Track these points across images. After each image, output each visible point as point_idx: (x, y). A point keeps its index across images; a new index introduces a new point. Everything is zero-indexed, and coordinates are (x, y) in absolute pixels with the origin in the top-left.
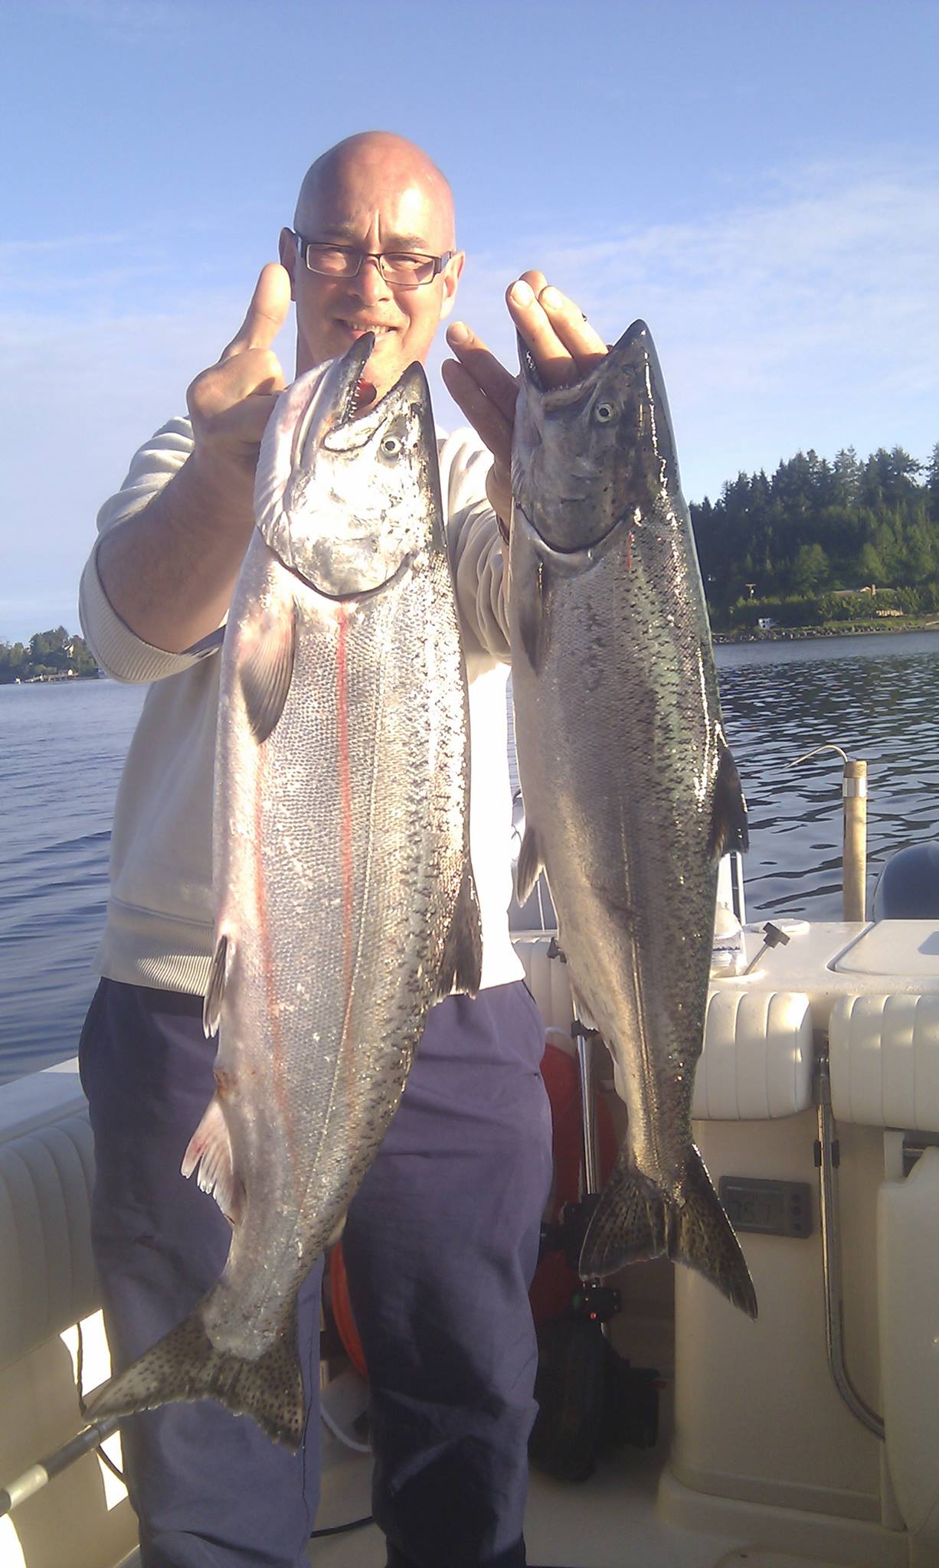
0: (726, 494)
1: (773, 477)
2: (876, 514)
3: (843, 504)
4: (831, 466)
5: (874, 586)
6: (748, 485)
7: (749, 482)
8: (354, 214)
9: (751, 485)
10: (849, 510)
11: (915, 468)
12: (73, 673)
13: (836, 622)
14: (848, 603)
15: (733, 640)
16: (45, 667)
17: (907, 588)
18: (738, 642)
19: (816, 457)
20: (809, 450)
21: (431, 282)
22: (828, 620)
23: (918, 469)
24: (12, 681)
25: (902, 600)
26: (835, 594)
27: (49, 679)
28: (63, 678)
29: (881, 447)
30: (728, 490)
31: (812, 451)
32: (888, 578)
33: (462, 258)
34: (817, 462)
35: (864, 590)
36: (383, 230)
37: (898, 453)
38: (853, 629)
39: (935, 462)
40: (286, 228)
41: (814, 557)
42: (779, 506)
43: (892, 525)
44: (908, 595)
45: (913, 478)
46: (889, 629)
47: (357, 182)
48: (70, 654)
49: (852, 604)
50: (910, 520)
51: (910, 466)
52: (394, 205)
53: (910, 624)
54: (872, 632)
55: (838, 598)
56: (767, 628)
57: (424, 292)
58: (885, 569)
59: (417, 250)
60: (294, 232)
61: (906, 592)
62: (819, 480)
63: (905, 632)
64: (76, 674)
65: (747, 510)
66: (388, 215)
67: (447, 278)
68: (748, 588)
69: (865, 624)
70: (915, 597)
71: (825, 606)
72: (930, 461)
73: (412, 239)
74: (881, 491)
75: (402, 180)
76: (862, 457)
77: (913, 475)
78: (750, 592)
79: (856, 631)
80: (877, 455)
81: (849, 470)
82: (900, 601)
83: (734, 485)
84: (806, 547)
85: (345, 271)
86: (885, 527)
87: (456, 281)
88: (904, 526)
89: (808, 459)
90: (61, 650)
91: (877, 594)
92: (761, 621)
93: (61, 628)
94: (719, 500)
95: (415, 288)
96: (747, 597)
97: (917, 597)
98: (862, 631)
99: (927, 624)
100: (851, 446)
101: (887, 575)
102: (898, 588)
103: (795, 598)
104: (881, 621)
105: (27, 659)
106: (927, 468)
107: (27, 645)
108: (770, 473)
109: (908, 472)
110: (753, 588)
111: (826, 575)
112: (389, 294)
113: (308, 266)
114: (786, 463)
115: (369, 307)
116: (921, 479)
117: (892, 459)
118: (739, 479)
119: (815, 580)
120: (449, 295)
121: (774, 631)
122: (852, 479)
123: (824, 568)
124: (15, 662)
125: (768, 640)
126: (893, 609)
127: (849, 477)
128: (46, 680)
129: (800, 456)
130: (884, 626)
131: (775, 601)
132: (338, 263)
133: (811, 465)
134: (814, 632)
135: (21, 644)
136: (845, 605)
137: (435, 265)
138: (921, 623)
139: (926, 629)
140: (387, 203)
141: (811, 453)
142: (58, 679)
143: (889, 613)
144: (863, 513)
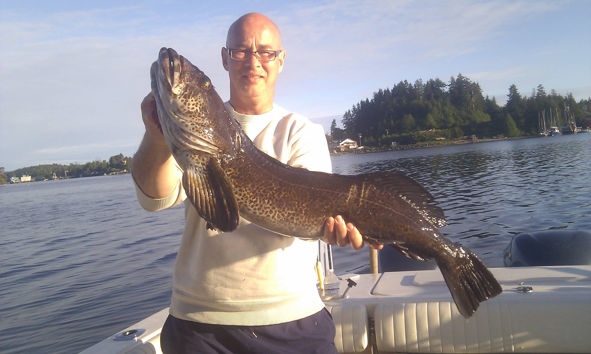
0: (375, 97)
1: (392, 90)
2: (431, 103)
3: (419, 99)
4: (413, 86)
5: (434, 129)
6: (383, 93)
7: (383, 92)
8: (246, 39)
9: (384, 93)
10: (421, 101)
11: (444, 85)
12: (126, 171)
13: (421, 142)
14: (425, 135)
15: (383, 150)
16: (115, 169)
17: (446, 129)
18: (385, 151)
19: (408, 82)
20: (405, 80)
21: (274, 60)
22: (418, 142)
23: (445, 86)
24: (103, 175)
25: (445, 134)
26: (420, 132)
27: (117, 174)
28: (122, 173)
29: (431, 78)
30: (375, 95)
31: (406, 80)
32: (437, 126)
33: (285, 52)
34: (408, 84)
35: (430, 130)
36: (257, 44)
37: (438, 80)
38: (428, 145)
39: (451, 83)
40: (223, 47)
41: (410, 119)
42: (395, 101)
43: (438, 107)
44: (447, 132)
45: (443, 89)
46: (441, 145)
47: (247, 29)
48: (125, 164)
49: (427, 136)
50: (444, 104)
51: (442, 85)
52: (260, 35)
53: (449, 142)
54: (435, 146)
55: (421, 134)
56: (395, 145)
57: (271, 64)
58: (436, 122)
59: (269, 49)
60: (226, 48)
61: (446, 131)
62: (410, 91)
63: (447, 145)
64: (127, 171)
65: (383, 102)
66: (258, 38)
67: (280, 59)
68: (386, 131)
69: (432, 143)
70: (450, 133)
71: (417, 137)
72: (449, 83)
73: (267, 46)
74: (432, 94)
75: (262, 27)
76: (424, 82)
77: (443, 88)
78: (387, 132)
79: (429, 145)
80: (430, 81)
81: (420, 87)
82: (444, 134)
83: (377, 93)
84: (406, 116)
85: (244, 58)
86: (435, 107)
87: (283, 61)
88: (442, 107)
89: (404, 83)
90: (121, 162)
91: (435, 132)
92: (393, 143)
93: (121, 154)
94: (372, 99)
95: (268, 62)
96: (386, 135)
97: (451, 132)
98: (431, 146)
99: (455, 142)
100: (420, 78)
101: (437, 125)
102: (443, 129)
103: (405, 134)
104: (438, 142)
105: (108, 166)
106: (449, 86)
107: (108, 161)
108: (391, 88)
109: (441, 87)
110: (388, 131)
111: (414, 125)
112: (260, 65)
113: (232, 58)
114: (397, 85)
115: (253, 69)
116: (446, 89)
117: (436, 82)
118: (379, 91)
119: (410, 128)
120: (281, 65)
121: (398, 147)
122: (421, 90)
123: (414, 123)
124: (103, 167)
125: (396, 150)
126: (442, 137)
127: (420, 90)
128: (116, 174)
129: (401, 82)
130: (439, 143)
131: (397, 135)
132: (242, 56)
133: (406, 85)
134: (413, 146)
135: (105, 160)
136: (424, 136)
137: (275, 54)
138: (453, 142)
139: (455, 144)
140: (257, 34)
141: (406, 81)
142: (120, 173)
143: (440, 139)
144: (426, 102)
